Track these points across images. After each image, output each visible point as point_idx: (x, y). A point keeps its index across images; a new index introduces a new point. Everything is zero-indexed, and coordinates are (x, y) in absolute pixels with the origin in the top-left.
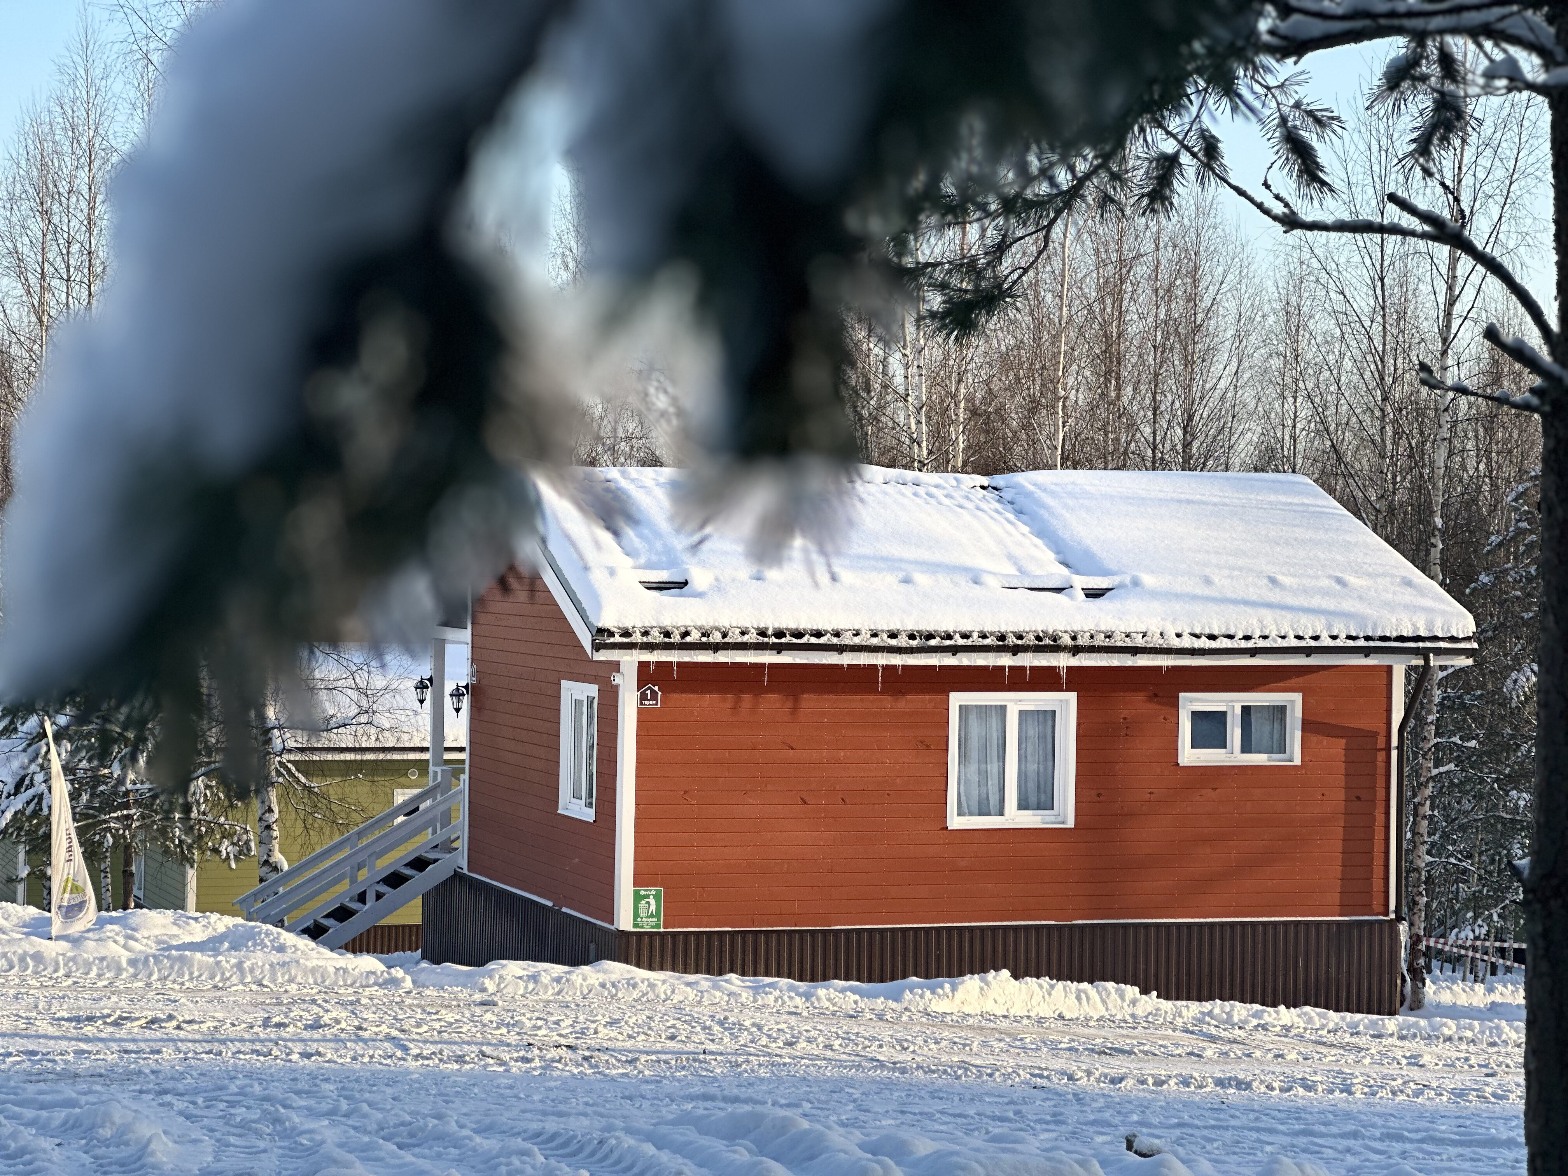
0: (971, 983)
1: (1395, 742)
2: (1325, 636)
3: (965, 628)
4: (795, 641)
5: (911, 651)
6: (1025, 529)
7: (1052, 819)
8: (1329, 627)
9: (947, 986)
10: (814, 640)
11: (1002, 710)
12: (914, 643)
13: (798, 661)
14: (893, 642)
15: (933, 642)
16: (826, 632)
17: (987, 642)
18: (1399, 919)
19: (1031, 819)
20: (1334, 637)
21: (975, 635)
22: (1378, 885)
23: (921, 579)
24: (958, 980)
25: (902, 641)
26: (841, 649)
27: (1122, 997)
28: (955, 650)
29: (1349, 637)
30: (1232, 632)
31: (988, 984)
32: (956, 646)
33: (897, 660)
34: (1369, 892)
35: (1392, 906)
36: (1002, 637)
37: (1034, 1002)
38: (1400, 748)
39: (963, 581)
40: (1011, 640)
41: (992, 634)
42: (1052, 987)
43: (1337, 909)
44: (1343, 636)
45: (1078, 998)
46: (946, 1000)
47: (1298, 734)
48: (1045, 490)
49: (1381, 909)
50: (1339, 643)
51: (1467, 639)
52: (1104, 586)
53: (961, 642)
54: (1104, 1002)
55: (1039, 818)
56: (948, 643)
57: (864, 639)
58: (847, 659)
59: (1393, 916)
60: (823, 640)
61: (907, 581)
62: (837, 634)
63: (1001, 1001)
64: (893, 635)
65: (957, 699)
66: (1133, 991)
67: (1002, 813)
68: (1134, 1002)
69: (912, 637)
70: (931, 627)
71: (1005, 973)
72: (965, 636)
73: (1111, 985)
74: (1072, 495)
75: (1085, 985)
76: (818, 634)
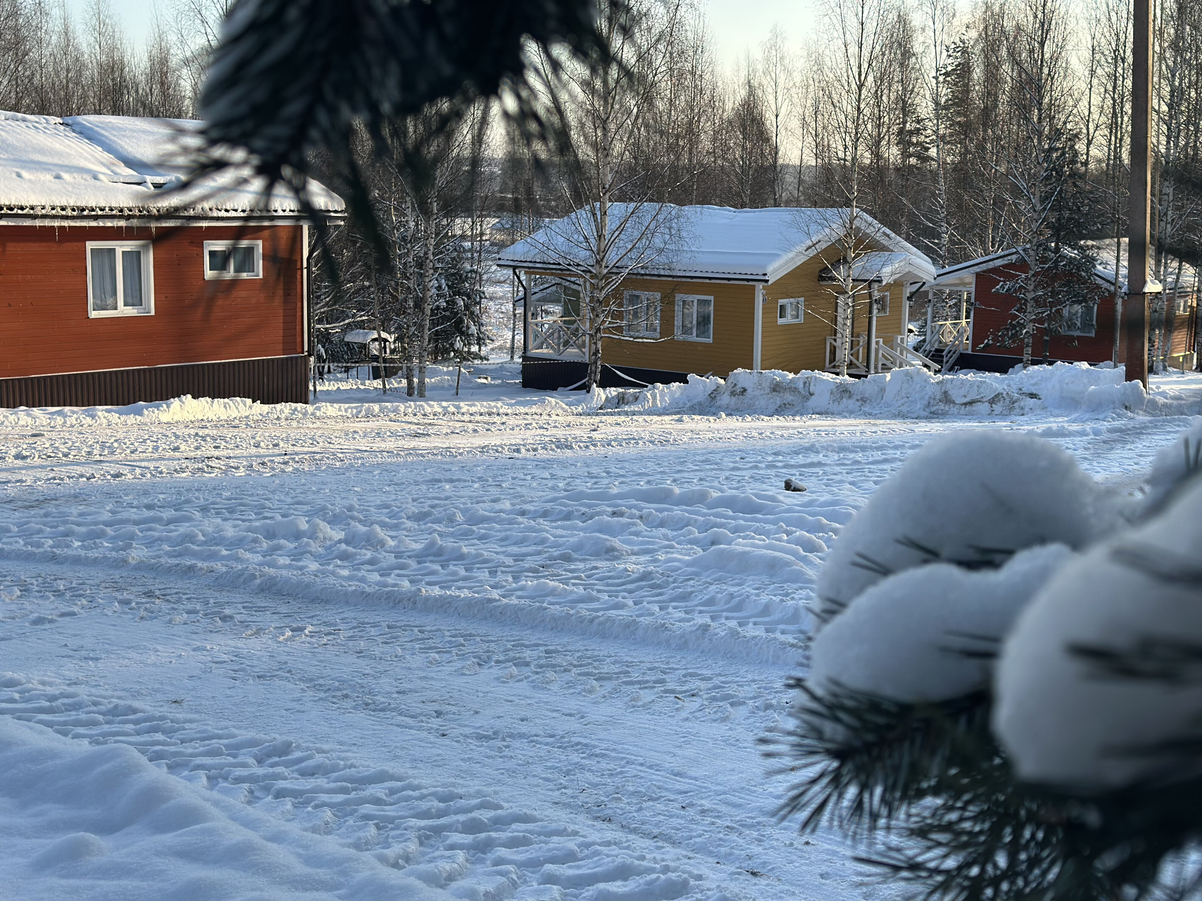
0: (175, 403)
1: (305, 265)
2: (280, 210)
3: (102, 204)
4: (9, 212)
5: (73, 218)
6: (100, 149)
7: (142, 311)
8: (281, 205)
9: (164, 405)
10: (20, 212)
11: (112, 251)
12: (75, 213)
13: (10, 224)
14: (64, 213)
15: (85, 213)
16: (27, 207)
17: (114, 212)
18: (310, 355)
19: (131, 311)
20: (284, 211)
21: (107, 209)
22: (299, 340)
23: (66, 176)
24: (169, 402)
25: (69, 213)
26: (35, 217)
27: (245, 405)
28: (96, 218)
29: (291, 211)
30: (236, 208)
31: (183, 403)
32: (97, 215)
33: (66, 223)
34: (295, 342)
35: (306, 348)
36: (121, 211)
37: (206, 411)
38: (308, 268)
39: (88, 177)
40: (126, 212)
41: (116, 208)
42: (213, 402)
43: (281, 352)
44: (288, 210)
45: (225, 407)
46: (166, 414)
47: (261, 262)
48: (98, 126)
49: (299, 350)
50: (286, 214)
51: (341, 212)
52: (162, 182)
53: (100, 213)
54: (237, 408)
55: (136, 311)
56: (93, 213)
57: (47, 211)
58: (38, 223)
59: (306, 354)
60: (25, 212)
61: (58, 177)
62: (32, 208)
63: (190, 411)
64: (63, 209)
65: (90, 245)
66: (249, 401)
67: (116, 309)
68: (251, 407)
69: (73, 210)
70: (83, 204)
71: (189, 396)
72: (102, 210)
73: (238, 399)
74: (113, 128)
75: (226, 400)
76: (22, 208)
